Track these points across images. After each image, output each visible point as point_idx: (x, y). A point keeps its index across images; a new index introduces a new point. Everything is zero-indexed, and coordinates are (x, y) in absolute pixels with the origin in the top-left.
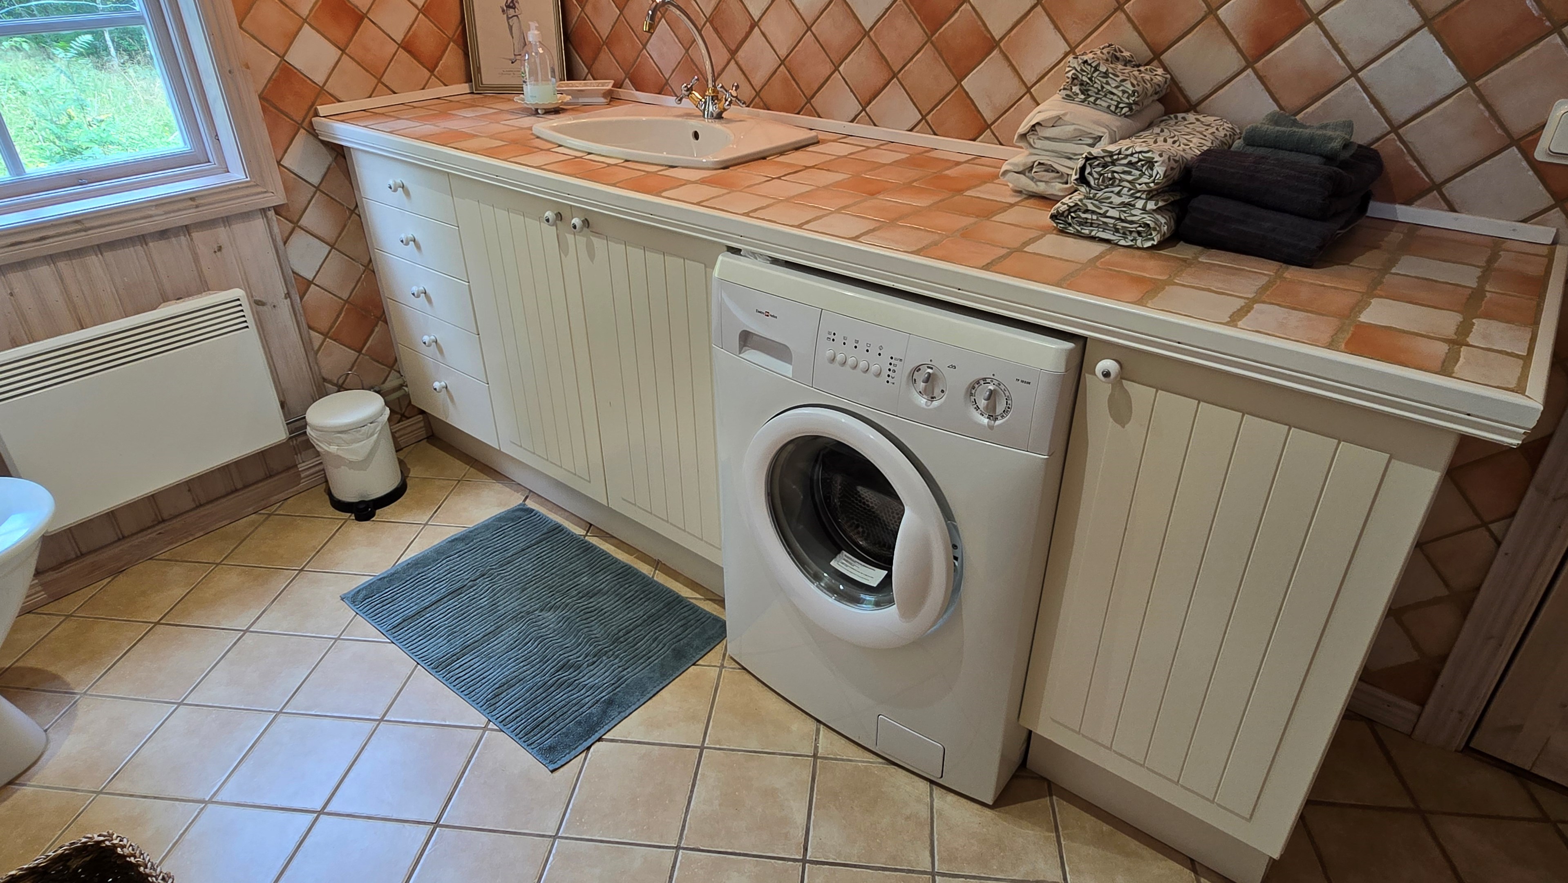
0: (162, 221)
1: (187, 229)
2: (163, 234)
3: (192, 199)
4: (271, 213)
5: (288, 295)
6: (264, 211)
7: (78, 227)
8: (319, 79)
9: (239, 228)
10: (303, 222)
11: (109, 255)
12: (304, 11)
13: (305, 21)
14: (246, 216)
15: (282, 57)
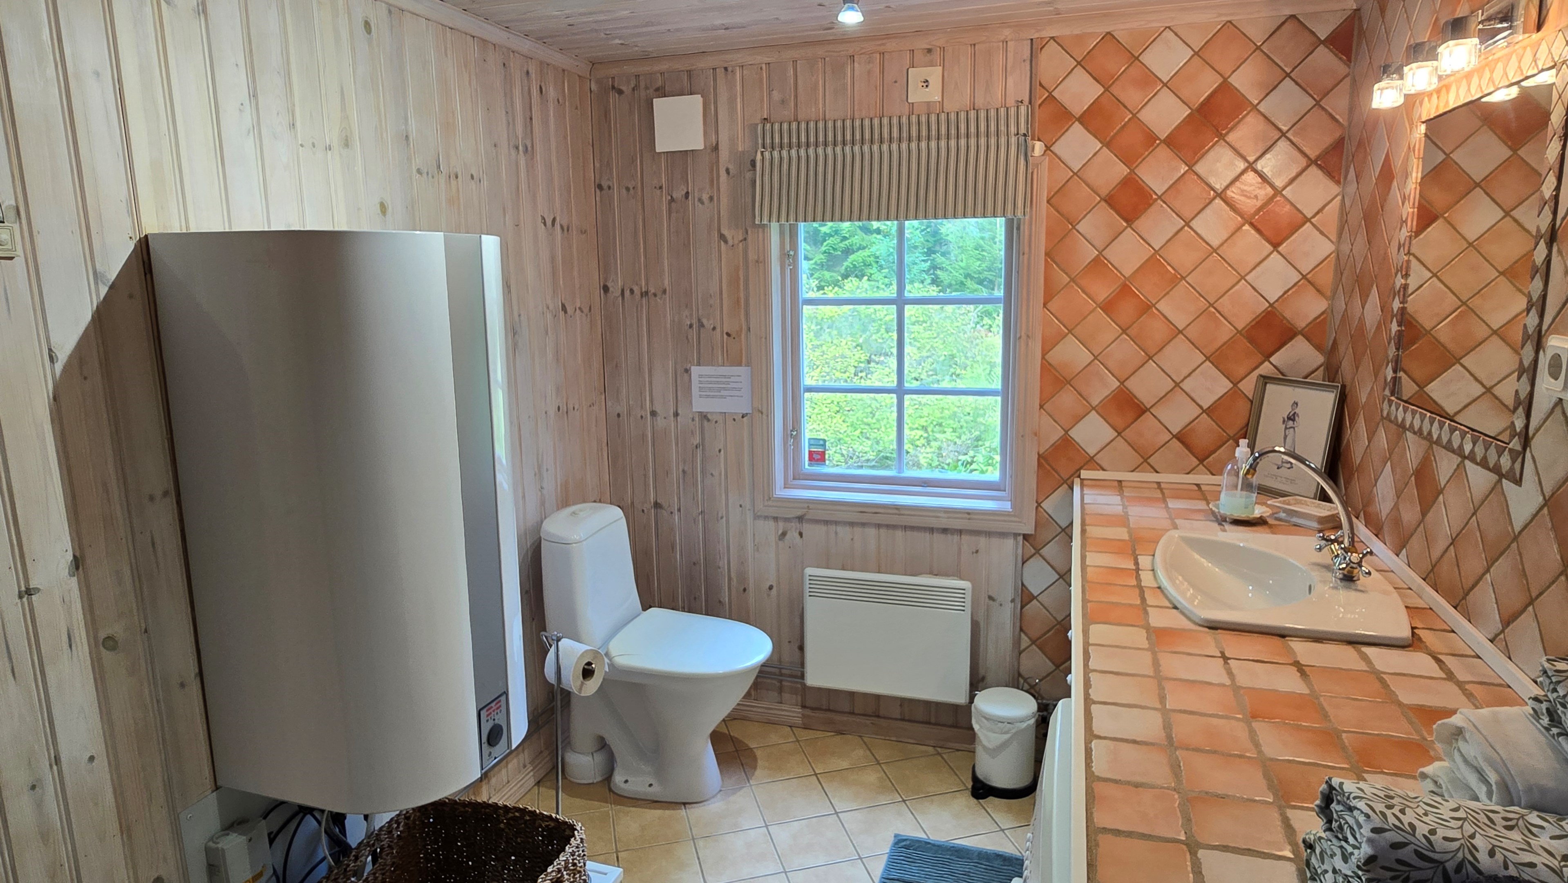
4: (1021, 538)
5: (1013, 601)
6: (1016, 535)
8: (1092, 451)
9: (995, 541)
10: (1044, 551)
12: (1095, 402)
13: (1094, 408)
14: (1003, 535)
15: (1066, 432)
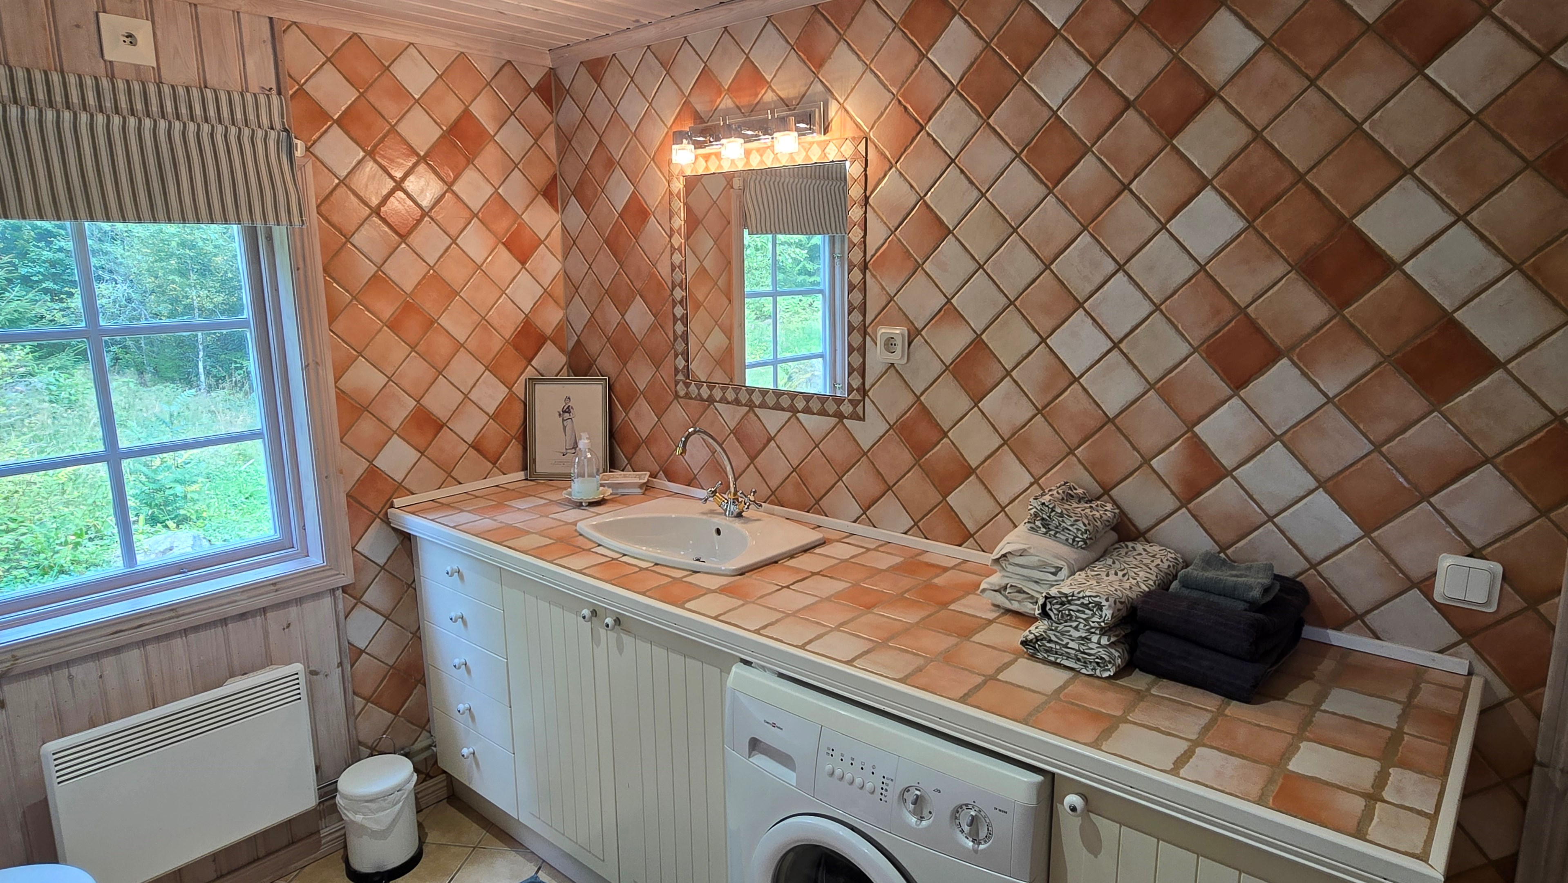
0: (245, 605)
1: (264, 610)
2: (242, 616)
3: (274, 584)
4: (339, 593)
5: (340, 664)
6: (333, 591)
7: (172, 614)
8: (398, 477)
9: (308, 606)
10: (365, 598)
11: (192, 637)
12: (395, 425)
13: (395, 432)
14: (316, 596)
15: (371, 462)
